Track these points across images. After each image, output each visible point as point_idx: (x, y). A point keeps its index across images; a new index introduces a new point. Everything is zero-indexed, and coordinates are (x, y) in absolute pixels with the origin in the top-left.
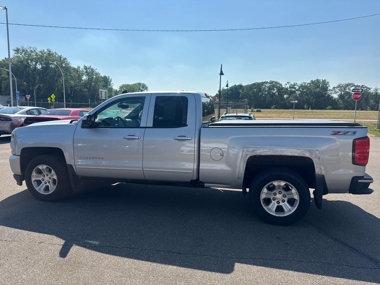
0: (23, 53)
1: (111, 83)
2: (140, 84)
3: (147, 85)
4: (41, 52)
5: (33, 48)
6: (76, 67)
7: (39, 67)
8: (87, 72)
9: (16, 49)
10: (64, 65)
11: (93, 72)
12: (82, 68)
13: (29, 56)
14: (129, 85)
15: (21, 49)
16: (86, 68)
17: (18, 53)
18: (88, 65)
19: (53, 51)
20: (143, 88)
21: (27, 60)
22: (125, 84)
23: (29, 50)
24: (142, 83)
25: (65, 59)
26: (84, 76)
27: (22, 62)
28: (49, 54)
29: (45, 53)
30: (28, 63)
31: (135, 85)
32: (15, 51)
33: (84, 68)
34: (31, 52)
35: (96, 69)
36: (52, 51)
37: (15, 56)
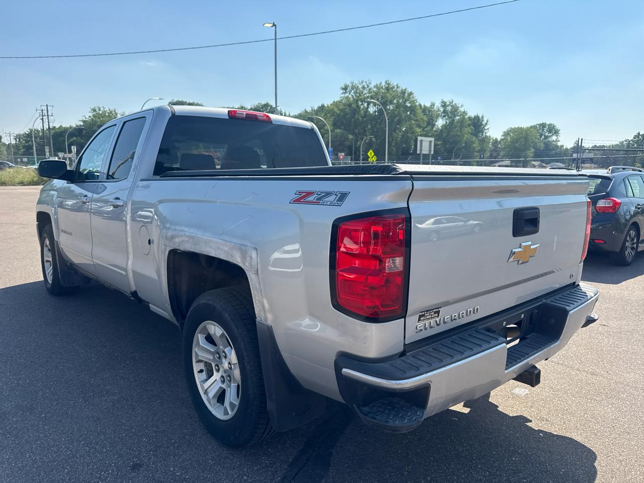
0: (353, 91)
1: (486, 128)
2: (543, 125)
3: (558, 127)
4: (376, 86)
5: (366, 82)
6: (428, 105)
7: (372, 109)
8: (444, 111)
9: (343, 87)
10: (409, 105)
11: (456, 110)
12: (438, 105)
13: (360, 95)
14: (521, 128)
15: (350, 85)
16: (444, 105)
17: (346, 93)
18: (447, 100)
19: (394, 83)
20: (550, 133)
21: (357, 101)
22: (513, 127)
23: (360, 86)
24: (548, 123)
25: (411, 94)
26: (440, 119)
27: (350, 105)
28: (388, 89)
29: (382, 88)
30: (358, 106)
31: (534, 127)
32: (343, 89)
33: (442, 106)
34: (364, 88)
35: (462, 106)
36: (391, 84)
37: (341, 97)
